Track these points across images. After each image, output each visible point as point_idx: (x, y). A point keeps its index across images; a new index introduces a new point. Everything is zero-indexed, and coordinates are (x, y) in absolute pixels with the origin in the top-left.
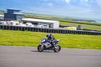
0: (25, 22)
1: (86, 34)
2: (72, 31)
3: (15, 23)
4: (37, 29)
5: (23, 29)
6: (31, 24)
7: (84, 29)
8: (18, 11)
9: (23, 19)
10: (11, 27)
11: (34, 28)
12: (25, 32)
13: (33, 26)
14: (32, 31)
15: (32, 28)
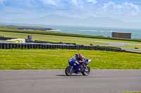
1: (40, 48)
2: (19, 45)
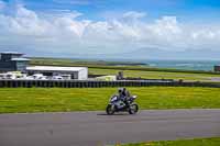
0: (31, 73)
2: (110, 83)
3: (14, 76)
4: (52, 82)
5: (29, 84)
6: (41, 75)
7: (128, 79)
8: (19, 55)
9: (28, 68)
10: (9, 82)
11: (48, 82)
12: (33, 89)
13: (44, 78)
14: (43, 86)
15: (43, 82)
